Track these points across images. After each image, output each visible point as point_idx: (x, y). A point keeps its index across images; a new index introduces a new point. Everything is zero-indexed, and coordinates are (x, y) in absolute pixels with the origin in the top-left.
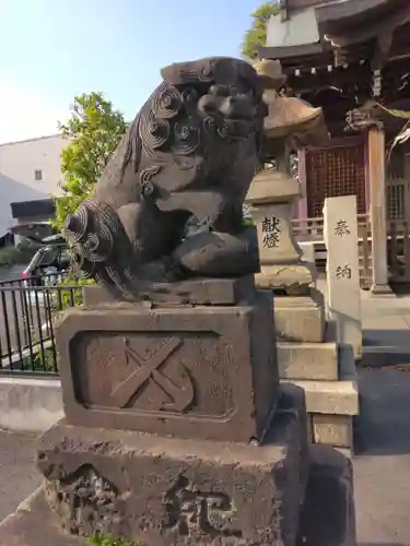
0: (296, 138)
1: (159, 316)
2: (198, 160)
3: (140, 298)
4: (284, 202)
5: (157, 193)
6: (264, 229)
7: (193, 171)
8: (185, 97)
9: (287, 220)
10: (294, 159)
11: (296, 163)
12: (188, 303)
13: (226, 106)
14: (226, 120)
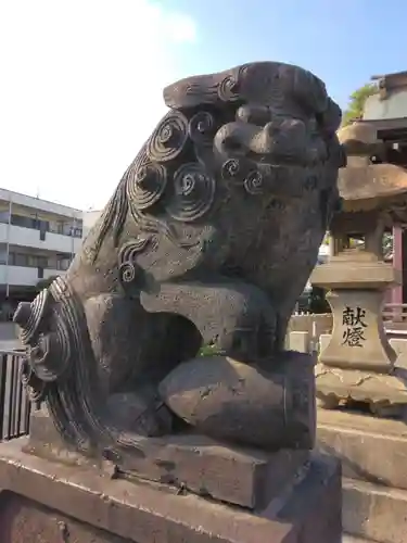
0: (392, 213)
1: (113, 504)
2: (208, 232)
3: (99, 452)
4: (374, 290)
5: (141, 281)
6: (346, 321)
7: (199, 248)
8: (194, 127)
9: (376, 311)
10: (387, 237)
11: (390, 241)
12: (171, 482)
13: (261, 141)
14: (259, 165)
